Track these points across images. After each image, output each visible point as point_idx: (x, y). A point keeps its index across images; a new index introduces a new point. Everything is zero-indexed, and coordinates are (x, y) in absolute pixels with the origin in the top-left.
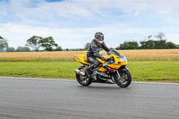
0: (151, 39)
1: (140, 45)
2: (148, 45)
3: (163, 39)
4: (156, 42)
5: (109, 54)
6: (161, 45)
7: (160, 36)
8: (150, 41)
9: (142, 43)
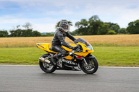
0: (19, 28)
1: (10, 34)
2: (17, 34)
3: (30, 28)
4: (24, 31)
5: (76, 43)
6: (29, 33)
7: (27, 26)
8: (19, 30)
9: (11, 32)
